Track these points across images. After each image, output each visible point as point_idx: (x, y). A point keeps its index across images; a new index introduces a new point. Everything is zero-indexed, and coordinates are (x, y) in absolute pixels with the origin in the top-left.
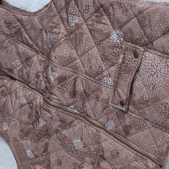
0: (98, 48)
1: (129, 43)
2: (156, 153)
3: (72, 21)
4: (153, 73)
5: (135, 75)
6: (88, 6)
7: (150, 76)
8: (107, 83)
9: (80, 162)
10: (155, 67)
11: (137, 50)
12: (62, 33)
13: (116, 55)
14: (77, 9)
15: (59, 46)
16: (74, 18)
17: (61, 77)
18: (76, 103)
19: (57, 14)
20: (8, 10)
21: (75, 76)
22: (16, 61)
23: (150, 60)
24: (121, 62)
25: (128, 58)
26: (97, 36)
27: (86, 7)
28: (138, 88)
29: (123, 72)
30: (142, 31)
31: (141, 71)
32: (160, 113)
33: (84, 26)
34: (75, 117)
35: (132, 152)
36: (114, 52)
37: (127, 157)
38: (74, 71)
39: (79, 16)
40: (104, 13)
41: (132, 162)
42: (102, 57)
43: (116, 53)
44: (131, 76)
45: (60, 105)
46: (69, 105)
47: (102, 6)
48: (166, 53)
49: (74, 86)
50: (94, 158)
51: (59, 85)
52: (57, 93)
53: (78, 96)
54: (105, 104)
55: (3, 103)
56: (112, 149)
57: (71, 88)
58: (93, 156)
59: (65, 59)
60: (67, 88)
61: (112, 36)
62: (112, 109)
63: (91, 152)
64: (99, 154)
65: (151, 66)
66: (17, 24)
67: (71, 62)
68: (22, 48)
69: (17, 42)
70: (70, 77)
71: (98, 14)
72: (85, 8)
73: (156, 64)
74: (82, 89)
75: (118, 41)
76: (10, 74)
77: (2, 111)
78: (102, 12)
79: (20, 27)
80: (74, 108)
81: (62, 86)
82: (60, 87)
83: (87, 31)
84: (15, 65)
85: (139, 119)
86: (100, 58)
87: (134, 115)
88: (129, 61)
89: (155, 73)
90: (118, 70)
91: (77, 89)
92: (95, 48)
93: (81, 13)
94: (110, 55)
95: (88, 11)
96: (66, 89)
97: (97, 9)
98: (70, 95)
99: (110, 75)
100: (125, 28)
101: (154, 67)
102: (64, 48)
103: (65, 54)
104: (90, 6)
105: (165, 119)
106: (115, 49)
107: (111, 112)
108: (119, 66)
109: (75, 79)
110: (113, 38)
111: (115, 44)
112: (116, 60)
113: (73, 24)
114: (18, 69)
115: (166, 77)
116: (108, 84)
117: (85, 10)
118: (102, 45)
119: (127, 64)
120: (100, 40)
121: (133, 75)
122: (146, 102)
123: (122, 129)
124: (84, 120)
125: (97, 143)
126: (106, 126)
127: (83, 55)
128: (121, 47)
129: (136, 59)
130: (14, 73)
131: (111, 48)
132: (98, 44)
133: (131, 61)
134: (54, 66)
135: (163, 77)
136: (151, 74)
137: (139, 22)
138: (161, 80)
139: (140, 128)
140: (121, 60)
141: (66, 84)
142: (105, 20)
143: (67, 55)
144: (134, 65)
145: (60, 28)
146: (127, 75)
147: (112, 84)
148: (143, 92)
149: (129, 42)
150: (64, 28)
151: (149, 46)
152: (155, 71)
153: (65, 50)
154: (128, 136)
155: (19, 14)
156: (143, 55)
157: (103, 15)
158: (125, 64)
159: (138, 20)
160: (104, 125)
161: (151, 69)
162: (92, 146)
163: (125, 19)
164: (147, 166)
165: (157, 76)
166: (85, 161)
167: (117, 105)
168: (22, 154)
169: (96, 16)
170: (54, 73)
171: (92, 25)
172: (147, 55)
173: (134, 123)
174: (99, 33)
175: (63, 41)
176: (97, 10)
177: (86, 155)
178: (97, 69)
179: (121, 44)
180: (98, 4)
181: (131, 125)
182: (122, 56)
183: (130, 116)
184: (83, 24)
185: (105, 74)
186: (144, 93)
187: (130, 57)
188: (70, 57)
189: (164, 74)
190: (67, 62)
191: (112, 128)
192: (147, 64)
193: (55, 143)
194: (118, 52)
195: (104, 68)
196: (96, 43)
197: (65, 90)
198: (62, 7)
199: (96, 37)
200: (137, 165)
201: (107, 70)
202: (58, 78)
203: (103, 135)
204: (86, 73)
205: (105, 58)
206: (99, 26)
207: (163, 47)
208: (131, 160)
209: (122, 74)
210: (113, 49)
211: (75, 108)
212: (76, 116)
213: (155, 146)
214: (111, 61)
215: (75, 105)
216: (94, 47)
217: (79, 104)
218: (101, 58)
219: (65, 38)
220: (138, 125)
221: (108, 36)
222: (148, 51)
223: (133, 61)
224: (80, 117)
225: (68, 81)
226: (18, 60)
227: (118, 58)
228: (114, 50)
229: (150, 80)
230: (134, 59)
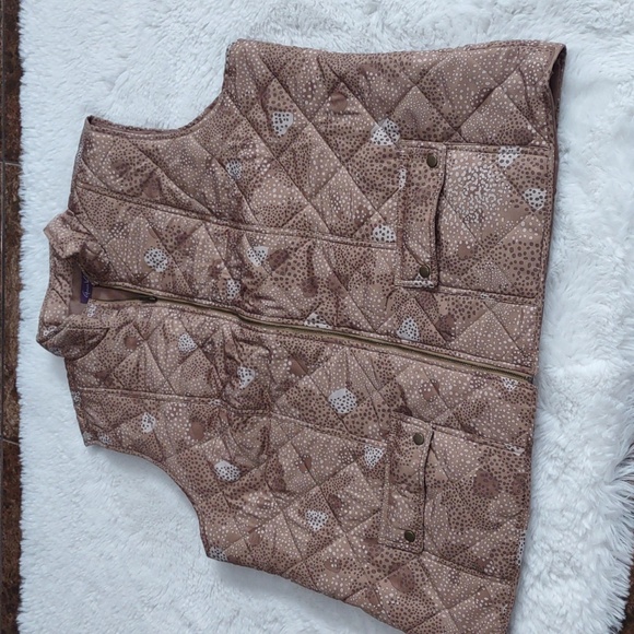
0: (348, 169)
1: (414, 142)
2: (515, 355)
3: (279, 125)
4: (472, 188)
5: (439, 204)
6: (312, 85)
7: (468, 196)
8: (383, 239)
9: (356, 444)
10: (475, 175)
11: (431, 151)
12: (261, 156)
13: (392, 173)
14: (287, 96)
15: (260, 186)
16: (282, 118)
17: (277, 252)
18: (321, 306)
19: (241, 117)
20: (118, 134)
21: (309, 243)
22: (154, 251)
23: (463, 164)
24: (403, 185)
25: (417, 172)
26: (343, 142)
27: (306, 87)
28: (451, 228)
29: (413, 204)
30: (435, 111)
31: (449, 190)
32: (505, 265)
33: (310, 129)
34: (323, 340)
35: (467, 373)
36: (385, 169)
37: (459, 385)
38: (302, 233)
39: (295, 111)
40: (348, 92)
41: (470, 394)
42: (361, 184)
43: (390, 170)
44: (430, 207)
45: (285, 320)
46: (307, 313)
47: (341, 78)
48: (490, 141)
49: (310, 267)
50: (385, 421)
51: (274, 273)
52: (273, 293)
53: (323, 289)
54: (387, 287)
55: (134, 365)
56: (422, 382)
57: (303, 274)
58: (383, 416)
59: (278, 209)
60: (295, 276)
61: (375, 135)
62: (405, 292)
63: (377, 408)
64: (395, 406)
65: (466, 176)
66: (143, 164)
67: (293, 215)
68: (164, 217)
69: (150, 207)
70: (296, 249)
71: (335, 97)
72: (305, 90)
73: (476, 168)
74: (329, 269)
75: (389, 143)
76: (138, 289)
77: (133, 386)
78: (343, 91)
79: (151, 169)
80: (318, 318)
81: (282, 274)
82: (279, 276)
83: (318, 138)
84: (151, 264)
85: (465, 294)
86: (356, 188)
87: (454, 291)
88: (420, 178)
89: (478, 187)
90: (400, 204)
91: (317, 272)
92: (343, 170)
93: (296, 102)
94: (378, 175)
95: (313, 96)
96: (291, 278)
97: (332, 85)
98: (304, 290)
99: (385, 219)
100: (398, 113)
101: (472, 175)
102: (273, 188)
103: (277, 199)
104: (316, 84)
105: (517, 276)
106: (386, 160)
107: (405, 300)
108: (402, 194)
109: (310, 252)
110: (379, 139)
111: (385, 150)
112: (393, 184)
113: (284, 131)
114: (159, 270)
115: (501, 188)
116: (386, 239)
117: (306, 94)
118: (357, 160)
119: (418, 184)
120: (351, 151)
121: (435, 202)
122: (471, 252)
123: (434, 330)
124: (346, 340)
125: (386, 381)
126: (399, 335)
127: (317, 193)
128: (399, 155)
129: (434, 170)
130: (150, 283)
131: (377, 161)
132: (347, 161)
133: (425, 177)
134: (257, 231)
135: (493, 190)
136: (470, 192)
137: (425, 94)
138: (492, 198)
139: (471, 315)
140: (404, 181)
141: (289, 267)
142: (353, 104)
143: (281, 200)
144: (432, 183)
145: (254, 145)
146: (423, 208)
147: (395, 238)
148: (462, 233)
149: (411, 139)
150: (263, 144)
151: (454, 138)
152: (476, 183)
153: (274, 190)
154: (450, 341)
155: (145, 139)
156: (446, 158)
157: (346, 97)
158: (413, 188)
159: (422, 89)
160: (395, 336)
161: (467, 181)
162: (375, 393)
163: (394, 93)
164: (503, 390)
165: (483, 192)
166: (366, 437)
167: (413, 279)
168: (204, 478)
169: (332, 102)
170: (259, 248)
171: (325, 123)
172: (454, 156)
173: (457, 307)
174: (345, 136)
175: (266, 173)
176: (333, 89)
177: (366, 418)
178: (356, 215)
179: (398, 148)
180: (333, 75)
181: (452, 313)
182: (403, 173)
183: (446, 294)
184: (306, 125)
185: (374, 220)
186: (465, 235)
187: (421, 168)
188: (289, 203)
189: (495, 185)
190: (283, 217)
191: (412, 335)
192: (457, 174)
193: (286, 420)
194: (395, 166)
195: (370, 208)
196: (343, 159)
197: (289, 281)
198: (250, 101)
199: (340, 147)
200: (483, 395)
201: (377, 210)
202: (270, 257)
203: (397, 359)
204: (332, 232)
205: (368, 186)
206: (343, 121)
207: (482, 132)
208: (466, 390)
209: (412, 209)
210: (382, 162)
211: (321, 317)
212: (325, 337)
213: (510, 340)
214: (382, 188)
215: (319, 310)
216: (340, 168)
217: (328, 306)
218: (360, 187)
219: (269, 166)
220: (467, 307)
221: (366, 136)
222: (456, 148)
223: (429, 176)
224: (335, 337)
225: (294, 259)
226: (157, 250)
227: (396, 180)
228: (385, 165)
229: (471, 205)
230: (430, 172)
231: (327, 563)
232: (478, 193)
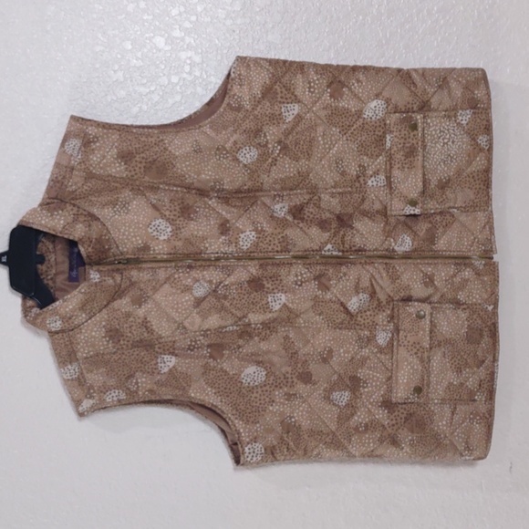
4: (446, 141)
7: (443, 146)
8: (377, 185)
10: (446, 131)
17: (295, 207)
21: (316, 198)
23: (436, 125)
38: (310, 191)
43: (380, 136)
59: (292, 179)
61: (367, 113)
65: (440, 133)
66: (148, 153)
70: (308, 203)
72: (308, 86)
73: (446, 127)
75: (379, 117)
79: (155, 157)
89: (449, 139)
94: (373, 141)
101: (444, 132)
102: (285, 164)
104: (317, 80)
106: (377, 130)
110: (370, 116)
111: (376, 123)
116: (379, 185)
120: (349, 126)
122: (446, 183)
126: (396, 250)
128: (385, 125)
129: (415, 132)
131: (371, 131)
132: (346, 134)
133: (409, 137)
136: (444, 143)
141: (305, 216)
143: (293, 172)
146: (411, 159)
147: (385, 183)
149: (395, 112)
151: (425, 109)
152: (448, 136)
153: (287, 166)
154: (434, 245)
156: (423, 123)
158: (401, 146)
160: (393, 250)
161: (441, 136)
163: (382, 81)
165: (453, 142)
167: (403, 210)
172: (429, 121)
174: (343, 116)
175: (279, 154)
178: (357, 171)
179: (384, 120)
181: (434, 225)
182: (389, 137)
185: (369, 173)
188: (299, 173)
191: (406, 247)
192: (434, 133)
195: (366, 165)
201: (372, 165)
210: (375, 131)
219: (279, 147)
221: (360, 115)
223: (412, 136)
227: (384, 142)
228: (377, 133)
229: (445, 152)
230: (412, 134)
231: (356, 429)
232: (450, 143)
